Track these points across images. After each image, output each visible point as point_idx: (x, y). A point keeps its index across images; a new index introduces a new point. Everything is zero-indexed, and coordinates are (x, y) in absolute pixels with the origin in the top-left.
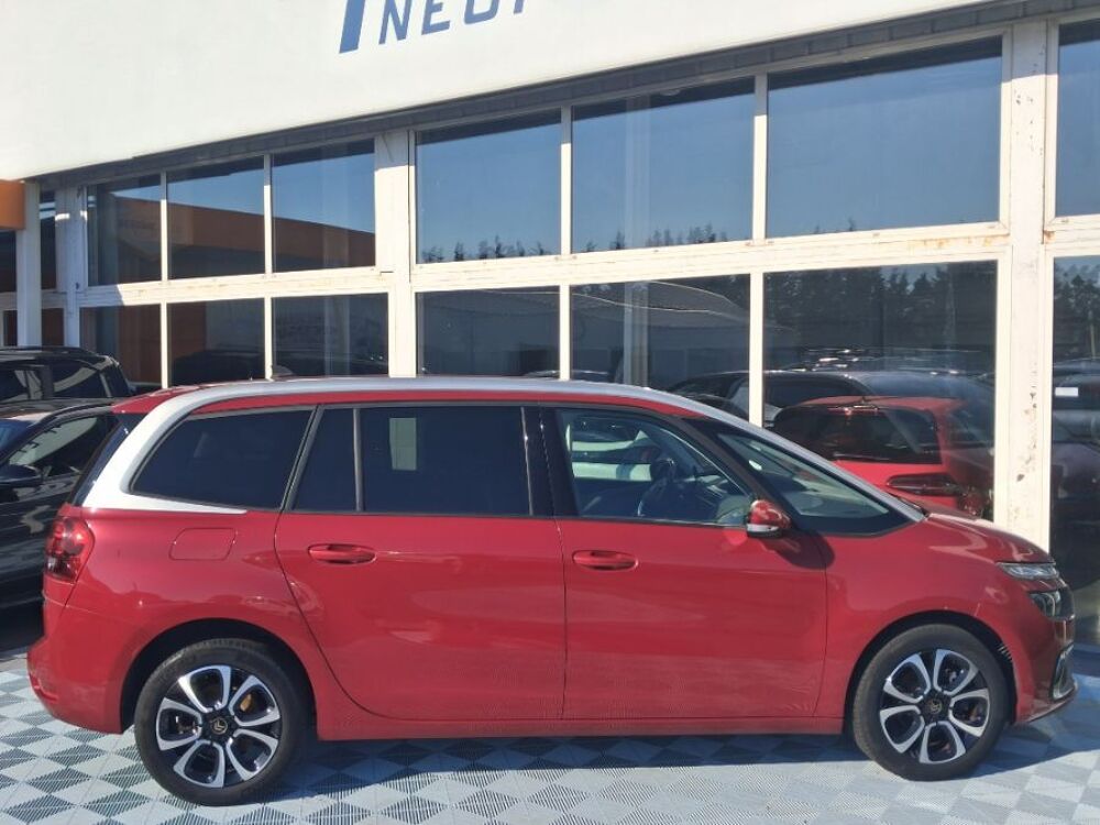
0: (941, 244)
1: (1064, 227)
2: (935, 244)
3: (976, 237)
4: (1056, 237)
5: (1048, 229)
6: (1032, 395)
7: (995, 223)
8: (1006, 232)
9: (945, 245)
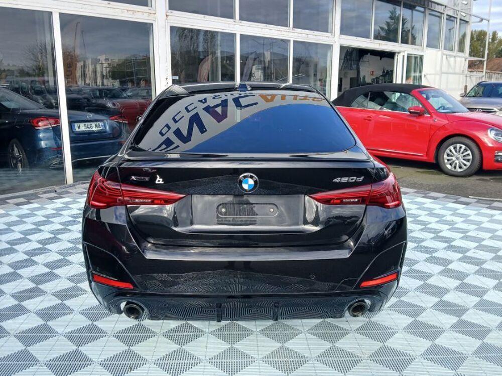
0: (133, 13)
1: (171, 14)
2: (131, 13)
3: (145, 12)
4: (169, 17)
5: (167, 14)
6: (167, 79)
7: (150, 8)
8: (155, 12)
9: (135, 14)
